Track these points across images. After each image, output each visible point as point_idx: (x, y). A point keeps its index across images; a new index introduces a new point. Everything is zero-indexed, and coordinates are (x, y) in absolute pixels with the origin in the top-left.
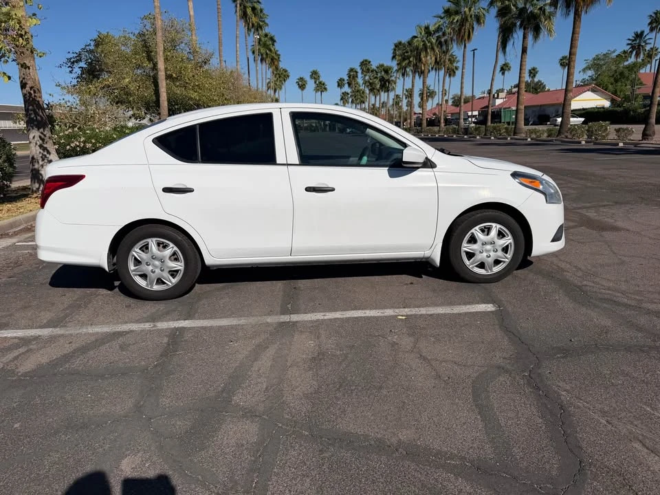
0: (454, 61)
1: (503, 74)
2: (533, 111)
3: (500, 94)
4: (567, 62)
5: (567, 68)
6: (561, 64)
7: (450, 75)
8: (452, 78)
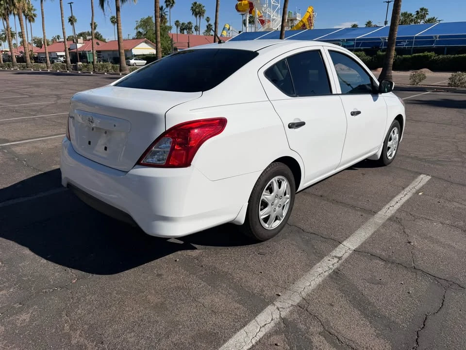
0: (32, 9)
1: (72, 24)
2: (109, 55)
3: (78, 40)
4: (116, 20)
5: (116, 24)
6: (112, 22)
7: (30, 21)
8: (32, 23)
